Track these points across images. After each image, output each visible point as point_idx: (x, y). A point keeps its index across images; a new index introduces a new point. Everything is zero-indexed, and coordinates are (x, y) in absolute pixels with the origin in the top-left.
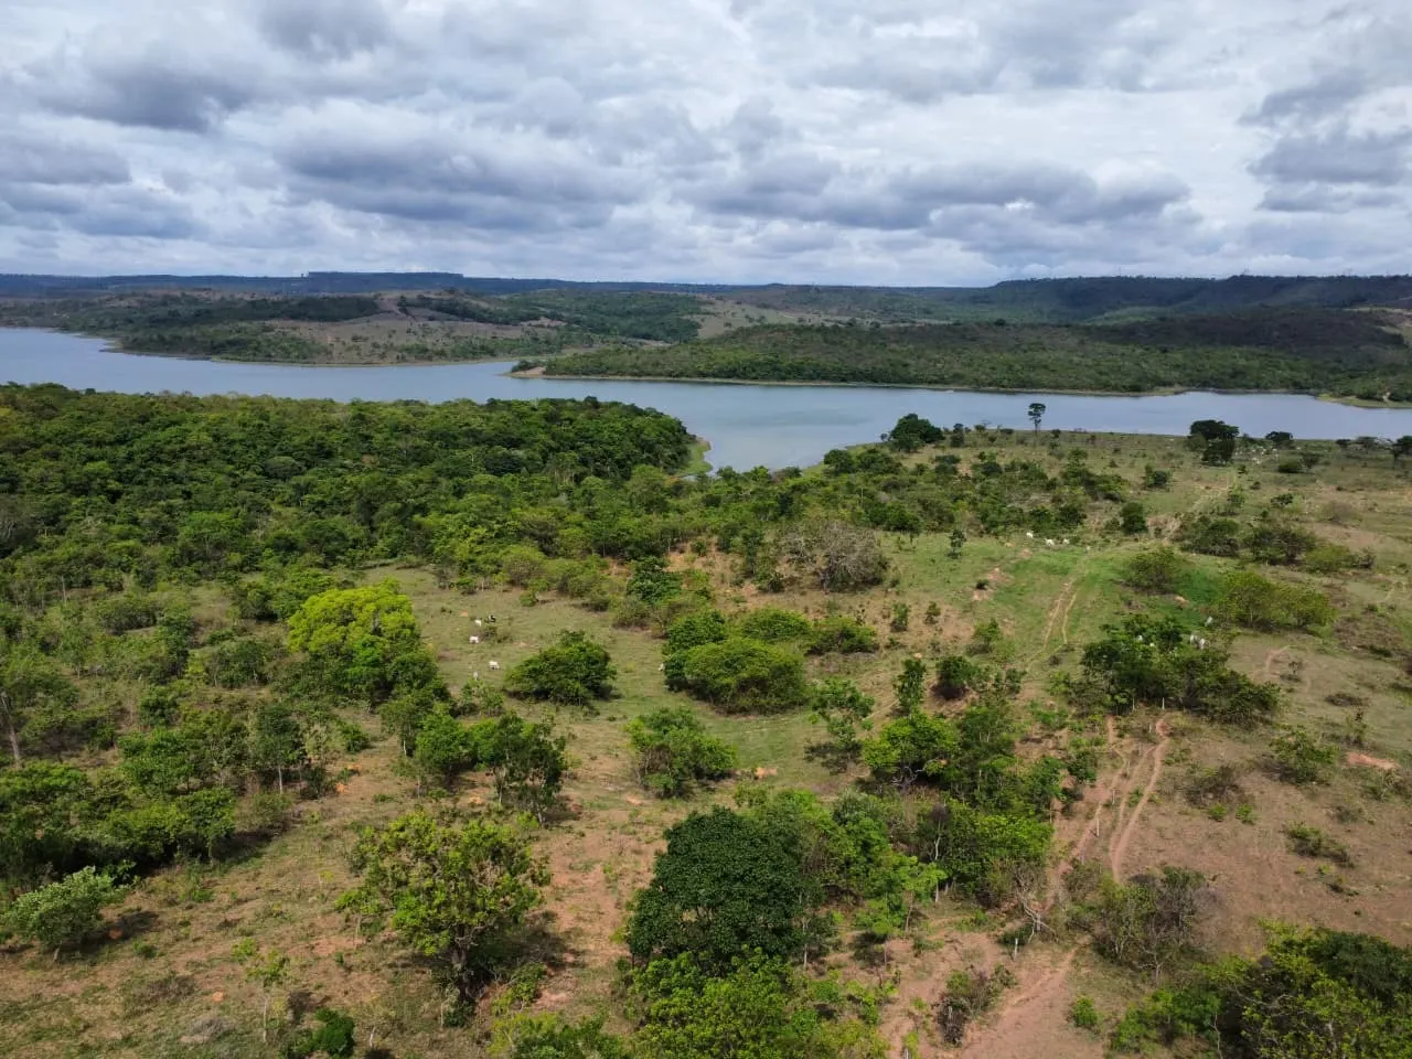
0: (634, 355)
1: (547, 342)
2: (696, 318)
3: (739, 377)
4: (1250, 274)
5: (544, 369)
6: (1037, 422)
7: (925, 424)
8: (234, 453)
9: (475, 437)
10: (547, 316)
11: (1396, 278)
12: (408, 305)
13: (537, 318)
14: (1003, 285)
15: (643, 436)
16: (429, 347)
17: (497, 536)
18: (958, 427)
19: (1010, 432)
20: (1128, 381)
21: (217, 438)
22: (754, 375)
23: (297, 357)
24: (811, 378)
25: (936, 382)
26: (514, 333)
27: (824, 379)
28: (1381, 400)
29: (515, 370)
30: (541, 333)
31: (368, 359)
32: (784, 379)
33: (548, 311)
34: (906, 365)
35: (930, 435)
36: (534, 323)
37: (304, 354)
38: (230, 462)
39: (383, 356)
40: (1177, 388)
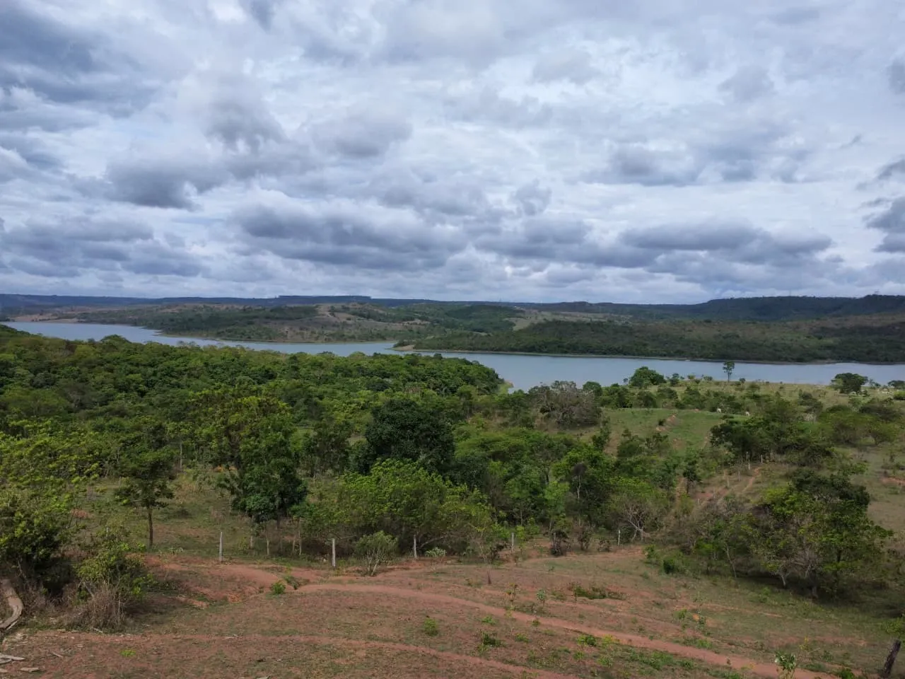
0: (471, 338)
1: (418, 333)
2: (513, 320)
3: (535, 352)
4: (879, 294)
5: (413, 346)
7: (652, 373)
8: (216, 373)
9: (361, 370)
10: (419, 318)
12: (336, 311)
13: (412, 319)
14: (712, 302)
15: (468, 375)
16: (345, 334)
17: (362, 408)
18: (676, 377)
19: (710, 379)
21: (206, 364)
22: (546, 350)
23: (266, 339)
25: (665, 355)
26: (397, 326)
27: (592, 352)
29: (395, 346)
30: (414, 327)
31: (308, 340)
32: (566, 352)
33: (420, 316)
34: (645, 345)
35: (657, 379)
36: (410, 322)
37: (270, 338)
38: (212, 377)
39: (317, 338)
40: (829, 360)
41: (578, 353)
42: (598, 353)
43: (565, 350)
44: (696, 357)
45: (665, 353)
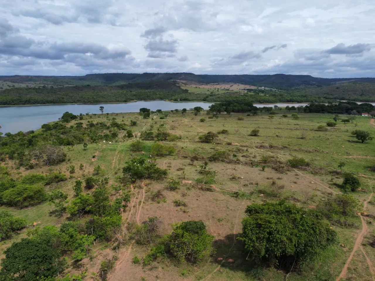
3: (8, 104)
4: (147, 72)
6: (102, 112)
7: (71, 114)
11: (177, 74)
14: (88, 75)
18: (81, 115)
19: (95, 115)
20: (124, 99)
22: (13, 103)
24: (34, 103)
25: (73, 103)
27: (38, 103)
28: (178, 101)
32: (24, 104)
34: (63, 98)
35: (74, 117)
40: (135, 100)
41: (31, 104)
42: (41, 103)
43: (24, 103)
44: (86, 102)
45: (72, 101)
